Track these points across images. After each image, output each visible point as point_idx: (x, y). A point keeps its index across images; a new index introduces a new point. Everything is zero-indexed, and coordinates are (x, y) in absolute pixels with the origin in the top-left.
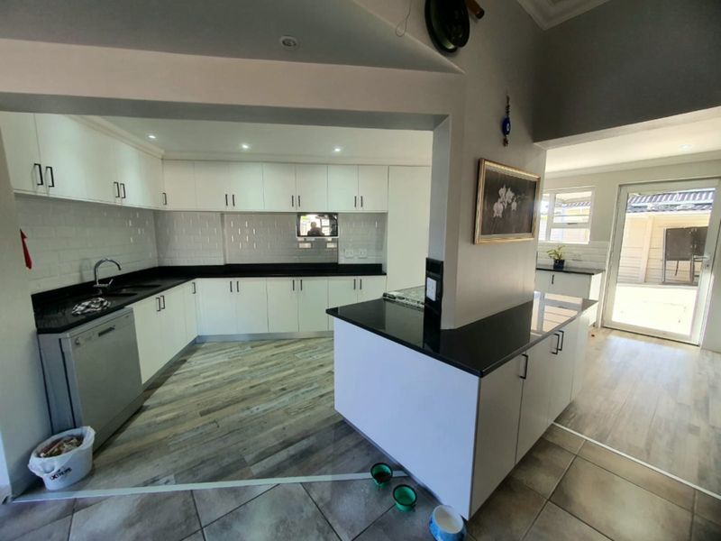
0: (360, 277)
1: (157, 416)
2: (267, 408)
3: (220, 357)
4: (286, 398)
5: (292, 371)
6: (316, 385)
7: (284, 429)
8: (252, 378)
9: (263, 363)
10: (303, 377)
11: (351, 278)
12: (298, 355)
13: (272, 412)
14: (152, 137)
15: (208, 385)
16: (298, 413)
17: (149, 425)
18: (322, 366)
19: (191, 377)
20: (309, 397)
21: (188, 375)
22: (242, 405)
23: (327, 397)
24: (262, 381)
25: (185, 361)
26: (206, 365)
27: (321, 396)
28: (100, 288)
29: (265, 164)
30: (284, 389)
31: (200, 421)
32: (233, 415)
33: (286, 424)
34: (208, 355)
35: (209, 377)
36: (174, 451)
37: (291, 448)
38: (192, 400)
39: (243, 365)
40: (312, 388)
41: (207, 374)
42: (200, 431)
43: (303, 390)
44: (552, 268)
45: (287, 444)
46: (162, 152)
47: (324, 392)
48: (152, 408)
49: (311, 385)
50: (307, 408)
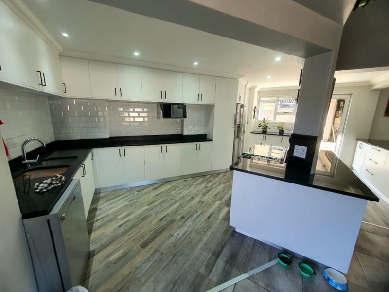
0: (199, 143)
1: (108, 256)
2: (183, 232)
3: (121, 201)
4: (189, 223)
5: (177, 204)
8: (157, 213)
9: (154, 201)
10: (187, 207)
11: (195, 143)
12: (173, 193)
13: (189, 234)
14: (65, 35)
15: (129, 224)
17: (108, 266)
18: (192, 198)
19: (112, 220)
21: (106, 219)
22: (165, 234)
24: (165, 214)
25: (96, 209)
26: (114, 209)
28: (28, 163)
29: (142, 68)
30: (183, 217)
31: (146, 253)
32: (165, 242)
34: (111, 202)
35: (124, 217)
36: (146, 281)
37: (221, 256)
38: (126, 237)
39: (142, 205)
41: (122, 215)
42: (152, 261)
44: (278, 134)
45: (217, 254)
46: (61, 49)
47: (208, 214)
48: (99, 251)
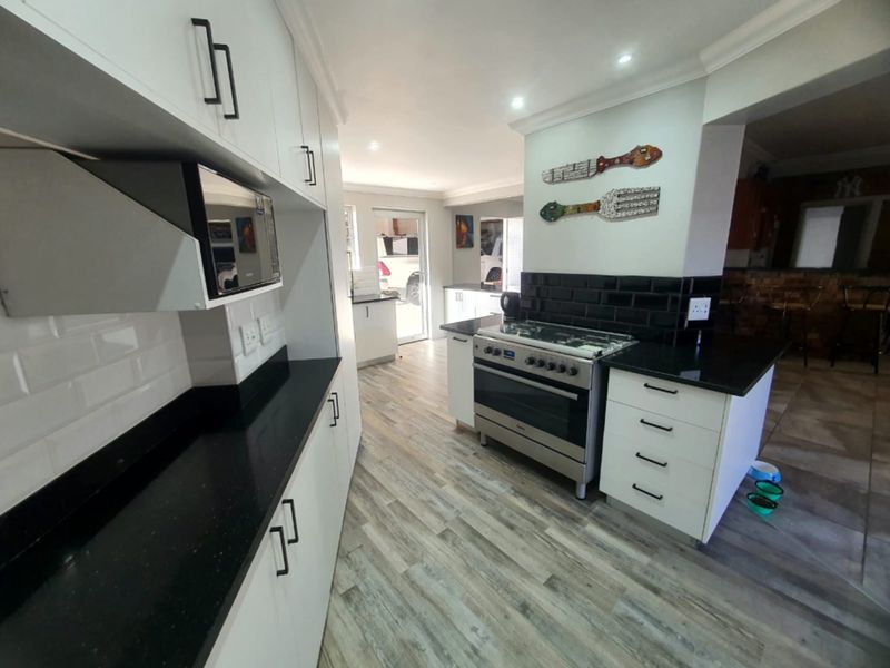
6: (622, 607)
7: (803, 641)
16: (739, 625)
20: (671, 615)
23: (648, 579)
27: (656, 591)
33: (788, 642)
40: (634, 613)
43: (659, 635)
49: (626, 620)
50: (710, 608)
